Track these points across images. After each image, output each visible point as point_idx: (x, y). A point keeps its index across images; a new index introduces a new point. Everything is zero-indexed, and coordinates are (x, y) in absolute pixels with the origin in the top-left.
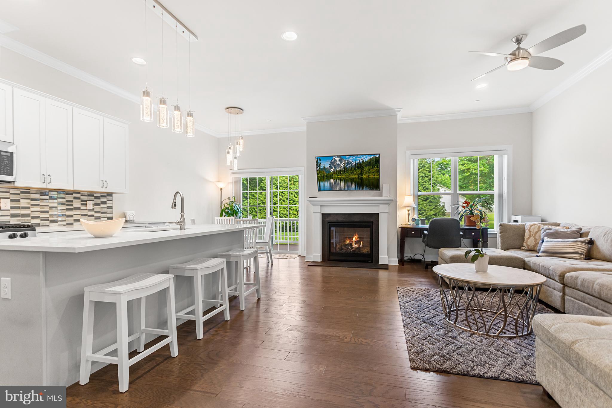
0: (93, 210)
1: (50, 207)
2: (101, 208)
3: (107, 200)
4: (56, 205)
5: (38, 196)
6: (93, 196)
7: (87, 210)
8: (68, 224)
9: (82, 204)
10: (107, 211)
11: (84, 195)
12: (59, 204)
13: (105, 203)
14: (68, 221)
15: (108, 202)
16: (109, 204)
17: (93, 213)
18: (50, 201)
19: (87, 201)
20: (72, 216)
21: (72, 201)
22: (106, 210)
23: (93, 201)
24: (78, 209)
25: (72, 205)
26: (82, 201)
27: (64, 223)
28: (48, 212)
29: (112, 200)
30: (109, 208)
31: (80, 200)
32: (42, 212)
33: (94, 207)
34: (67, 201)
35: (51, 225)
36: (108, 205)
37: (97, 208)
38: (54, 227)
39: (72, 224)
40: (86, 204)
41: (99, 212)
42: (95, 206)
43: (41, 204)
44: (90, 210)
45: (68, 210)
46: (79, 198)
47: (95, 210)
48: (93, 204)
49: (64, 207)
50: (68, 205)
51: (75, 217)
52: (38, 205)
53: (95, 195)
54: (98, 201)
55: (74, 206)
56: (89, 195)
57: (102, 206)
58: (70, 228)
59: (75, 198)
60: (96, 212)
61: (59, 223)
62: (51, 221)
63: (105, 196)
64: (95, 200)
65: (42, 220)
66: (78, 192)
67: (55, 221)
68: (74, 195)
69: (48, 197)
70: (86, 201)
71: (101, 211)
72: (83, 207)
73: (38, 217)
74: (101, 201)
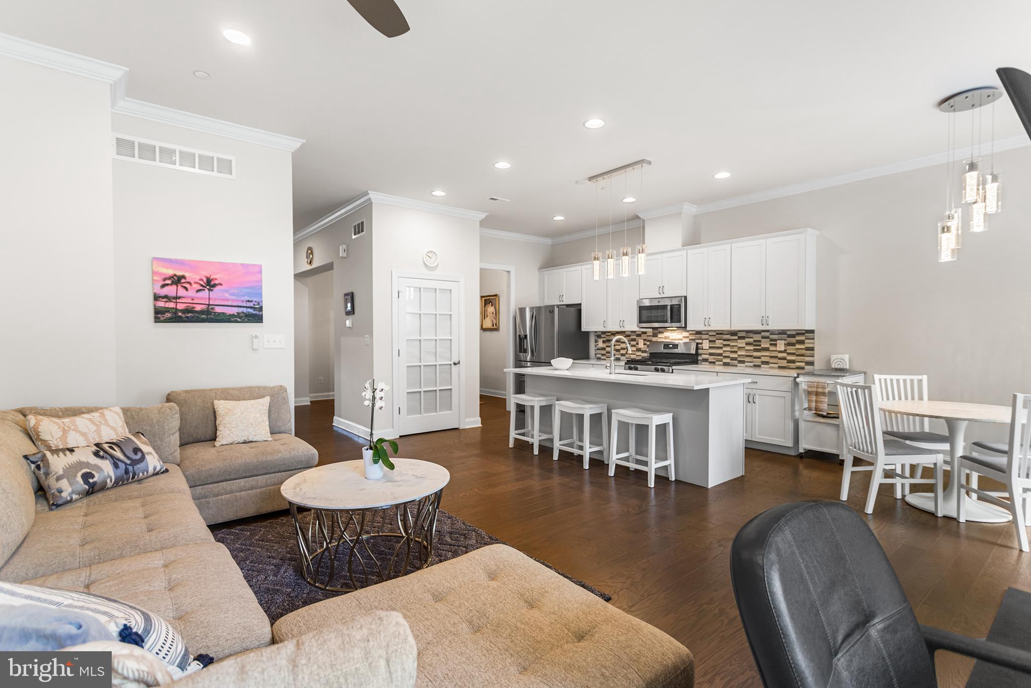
0: (785, 351)
1: (739, 347)
2: (797, 349)
3: (806, 339)
4: (744, 345)
5: (728, 337)
6: (785, 334)
7: (776, 351)
8: (755, 366)
9: (771, 344)
10: (806, 353)
11: (774, 333)
12: (747, 344)
13: (802, 342)
14: (755, 362)
15: (806, 341)
16: (808, 343)
17: (784, 355)
18: (739, 341)
19: (778, 341)
20: (759, 358)
21: (760, 341)
22: (804, 352)
23: (786, 340)
24: (767, 349)
25: (760, 346)
26: (771, 340)
27: (751, 364)
28: (736, 352)
29: (813, 339)
30: (807, 349)
31: (769, 340)
32: (732, 352)
33: (786, 347)
34: (755, 341)
35: (739, 365)
36: (807, 345)
37: (791, 349)
38: (741, 368)
39: (759, 366)
40: (776, 345)
41: (793, 354)
42: (788, 347)
43: (731, 344)
44: (780, 352)
45: (755, 350)
46: (768, 338)
47: (788, 352)
48: (785, 344)
49: (751, 348)
50: (755, 345)
51: (763, 359)
52: (728, 345)
53: (788, 333)
54: (793, 340)
55: (763, 346)
56: (779, 334)
57: (798, 346)
58: (757, 371)
59: (763, 337)
60: (789, 354)
61: (746, 364)
62: (739, 361)
63: (803, 334)
64: (788, 339)
65: (731, 360)
66: (768, 331)
67: (743, 362)
68: (763, 334)
69: (736, 338)
70: (776, 340)
71: (797, 353)
72: (772, 348)
73: (728, 357)
74: (797, 340)
